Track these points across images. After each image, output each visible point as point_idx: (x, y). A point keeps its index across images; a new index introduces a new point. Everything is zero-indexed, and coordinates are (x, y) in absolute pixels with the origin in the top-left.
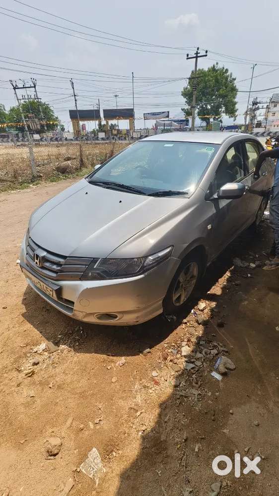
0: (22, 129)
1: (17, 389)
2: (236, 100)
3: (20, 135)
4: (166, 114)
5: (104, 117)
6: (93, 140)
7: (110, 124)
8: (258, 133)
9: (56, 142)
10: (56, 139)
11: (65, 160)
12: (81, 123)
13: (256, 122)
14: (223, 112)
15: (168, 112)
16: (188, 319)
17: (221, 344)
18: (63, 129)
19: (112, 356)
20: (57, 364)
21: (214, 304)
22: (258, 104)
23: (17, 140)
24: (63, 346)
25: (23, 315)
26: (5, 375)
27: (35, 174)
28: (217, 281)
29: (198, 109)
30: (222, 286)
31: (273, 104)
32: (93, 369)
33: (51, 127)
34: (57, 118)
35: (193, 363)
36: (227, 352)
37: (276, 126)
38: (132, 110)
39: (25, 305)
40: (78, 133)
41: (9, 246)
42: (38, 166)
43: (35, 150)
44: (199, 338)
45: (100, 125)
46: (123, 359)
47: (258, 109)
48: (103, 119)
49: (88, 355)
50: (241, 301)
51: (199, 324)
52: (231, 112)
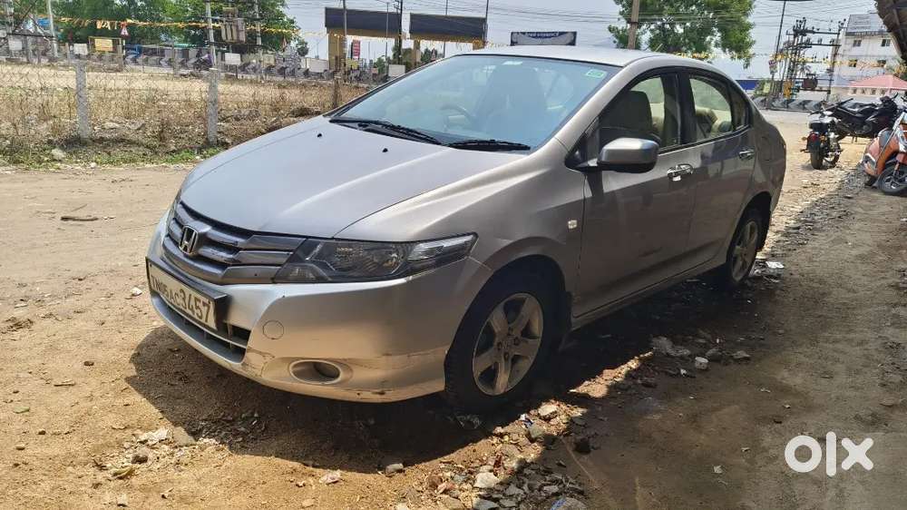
0: (199, 40)
1: (90, 491)
2: (750, 20)
3: (193, 52)
4: (568, 38)
5: (411, 32)
6: (374, 81)
7: (423, 49)
8: (806, 102)
9: (280, 79)
10: (282, 71)
11: (293, 113)
12: (350, 39)
13: (800, 75)
14: (717, 45)
15: (575, 33)
16: (507, 429)
17: (571, 480)
18: (303, 51)
19: (314, 466)
20: (186, 465)
21: (578, 412)
22: (809, 35)
23: (183, 64)
24: (206, 440)
25: (128, 380)
26: (70, 469)
27: (212, 135)
28: (600, 373)
29: (652, 31)
30: (609, 383)
31: (851, 40)
32: (264, 483)
33: (274, 41)
34: (292, 22)
35: (496, 500)
36: (581, 493)
37: (859, 92)
38: (484, 21)
39: (137, 364)
40: (337, 61)
41: (120, 264)
42: (224, 119)
43: (221, 87)
44: (524, 464)
45: (398, 48)
46: (337, 474)
47: (808, 45)
48: (408, 35)
49: (259, 459)
50: (646, 412)
51: (532, 441)
52: (737, 44)
